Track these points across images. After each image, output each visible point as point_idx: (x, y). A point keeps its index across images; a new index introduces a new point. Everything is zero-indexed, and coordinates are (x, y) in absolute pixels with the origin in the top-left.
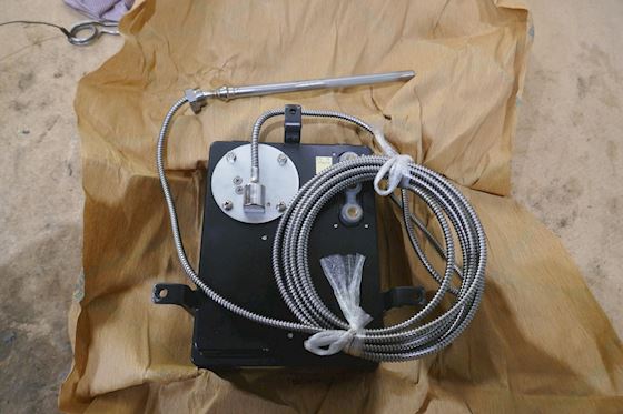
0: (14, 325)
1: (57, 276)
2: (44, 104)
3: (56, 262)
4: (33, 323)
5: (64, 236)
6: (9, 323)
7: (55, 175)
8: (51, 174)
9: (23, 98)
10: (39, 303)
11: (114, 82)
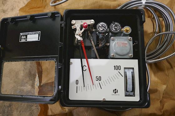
0: (19, 87)
2: (12, 9)
4: (25, 86)
6: (17, 87)
9: (5, 8)
10: (25, 79)
11: (32, 8)
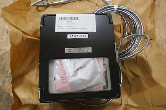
1: (4, 67)
3: (3, 62)
5: (6, 54)
7: (2, 33)
8: (1, 33)
11: (16, 10)
